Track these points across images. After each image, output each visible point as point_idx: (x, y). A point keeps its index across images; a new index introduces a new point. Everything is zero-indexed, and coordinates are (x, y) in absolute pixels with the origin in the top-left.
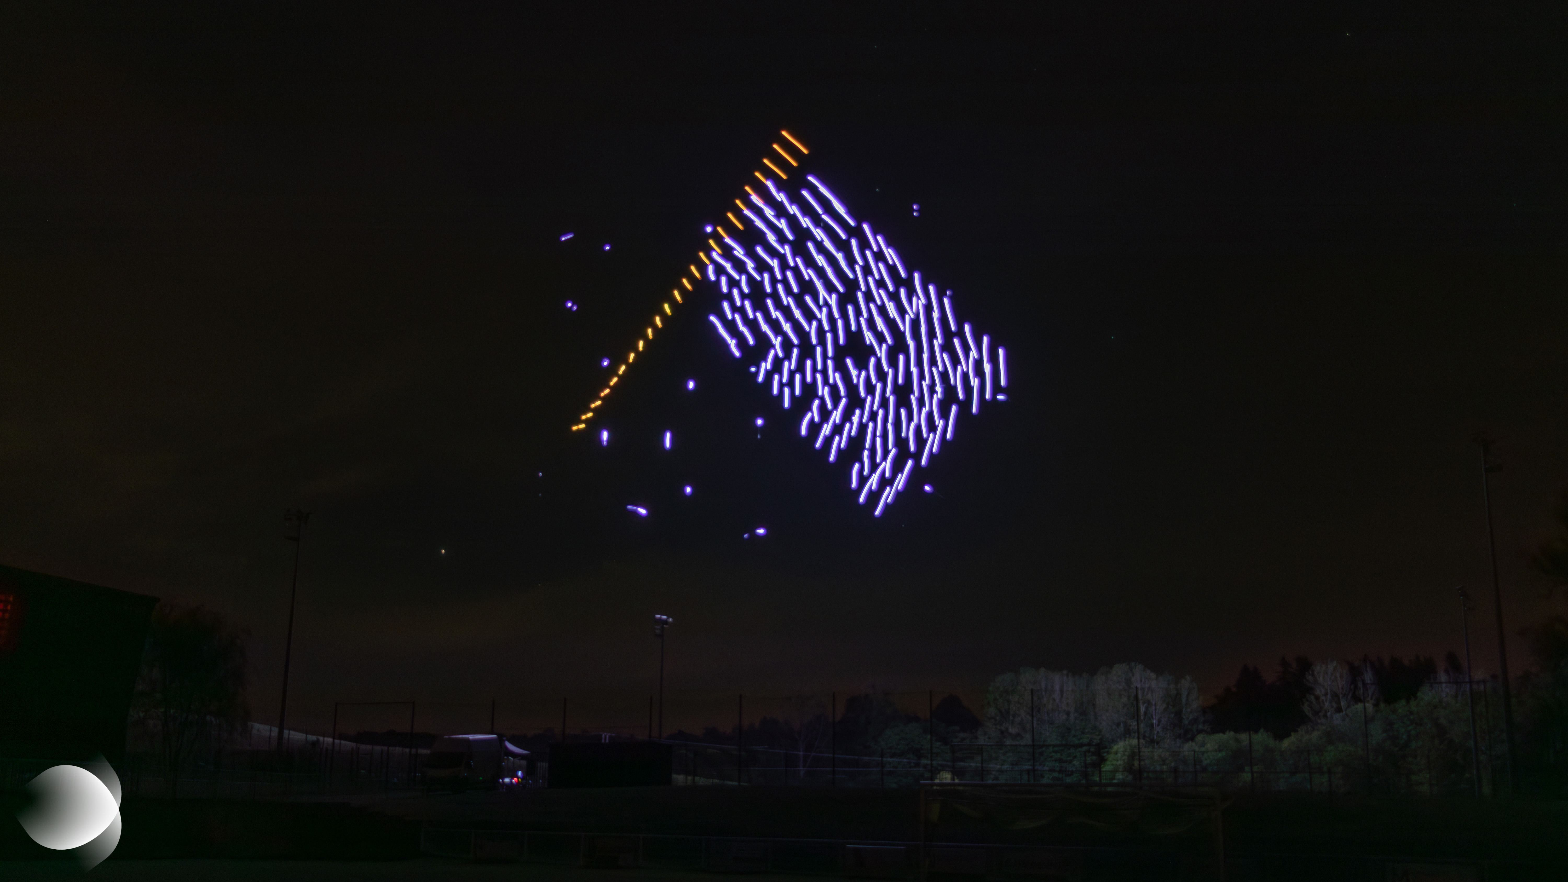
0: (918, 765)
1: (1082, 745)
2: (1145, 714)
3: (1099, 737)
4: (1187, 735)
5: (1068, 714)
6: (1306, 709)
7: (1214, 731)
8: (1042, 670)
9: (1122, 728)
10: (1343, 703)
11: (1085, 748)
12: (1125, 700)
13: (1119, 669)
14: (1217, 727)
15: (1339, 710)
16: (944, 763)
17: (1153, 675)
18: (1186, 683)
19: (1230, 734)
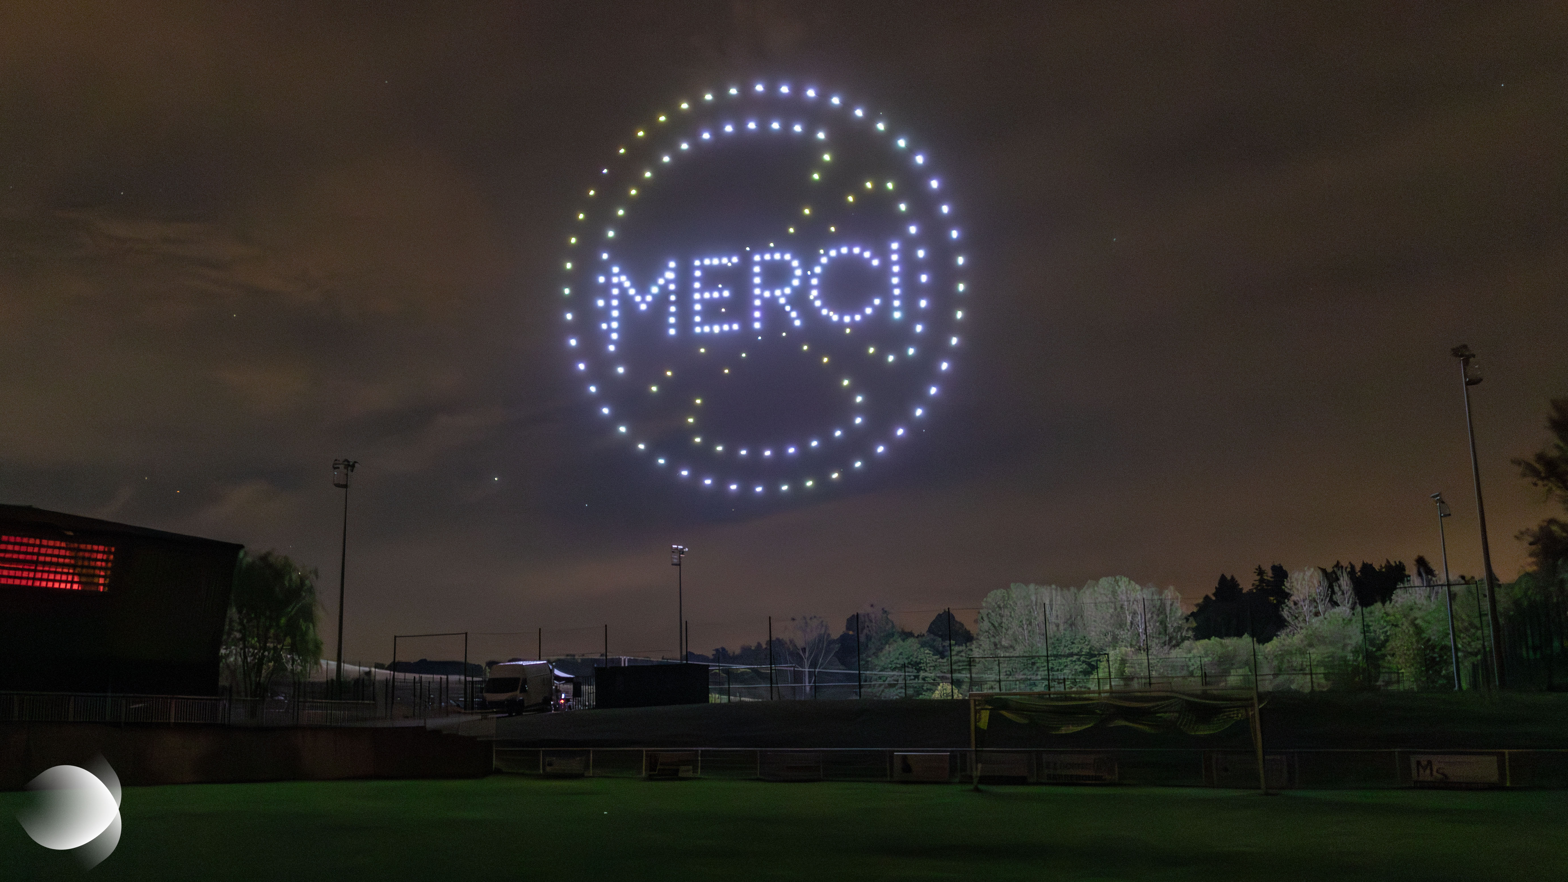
0: (917, 677)
1: (1071, 655)
2: (1132, 623)
3: (1089, 647)
4: (1174, 642)
5: (1058, 626)
6: (1285, 614)
7: (1197, 638)
8: (1032, 587)
9: (1109, 638)
10: (1321, 608)
11: (1075, 658)
12: (1111, 611)
13: (1104, 582)
14: (1201, 633)
15: (1317, 614)
16: (942, 675)
17: (1138, 587)
18: (1169, 594)
19: (1215, 639)
